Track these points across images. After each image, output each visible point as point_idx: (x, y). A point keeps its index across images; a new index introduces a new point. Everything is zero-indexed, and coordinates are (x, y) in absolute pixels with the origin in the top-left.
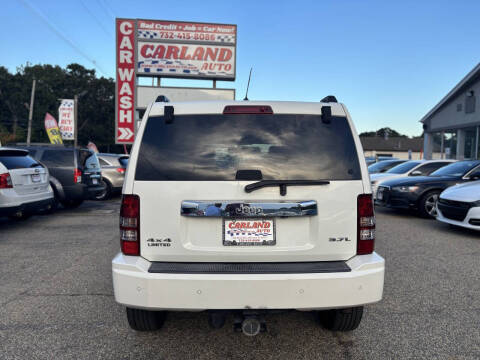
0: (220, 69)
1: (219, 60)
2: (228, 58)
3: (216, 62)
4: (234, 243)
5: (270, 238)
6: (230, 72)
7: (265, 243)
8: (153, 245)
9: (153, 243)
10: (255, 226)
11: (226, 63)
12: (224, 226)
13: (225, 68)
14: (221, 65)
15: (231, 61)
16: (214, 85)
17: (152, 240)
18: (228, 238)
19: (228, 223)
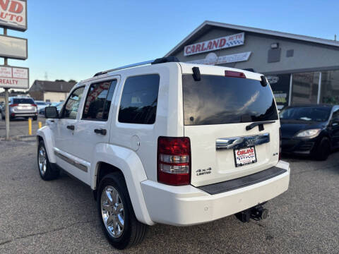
0: (11, 19)
1: (10, 11)
2: (19, 11)
3: (7, 12)
4: (241, 165)
5: (254, 159)
6: (22, 24)
7: (253, 162)
8: (200, 174)
9: (201, 173)
10: (248, 152)
11: (17, 15)
12: (235, 155)
13: (17, 20)
14: (12, 16)
15: (23, 15)
16: (5, 32)
17: (200, 171)
18: (238, 162)
19: (236, 151)
